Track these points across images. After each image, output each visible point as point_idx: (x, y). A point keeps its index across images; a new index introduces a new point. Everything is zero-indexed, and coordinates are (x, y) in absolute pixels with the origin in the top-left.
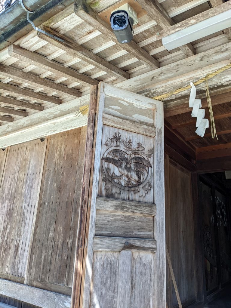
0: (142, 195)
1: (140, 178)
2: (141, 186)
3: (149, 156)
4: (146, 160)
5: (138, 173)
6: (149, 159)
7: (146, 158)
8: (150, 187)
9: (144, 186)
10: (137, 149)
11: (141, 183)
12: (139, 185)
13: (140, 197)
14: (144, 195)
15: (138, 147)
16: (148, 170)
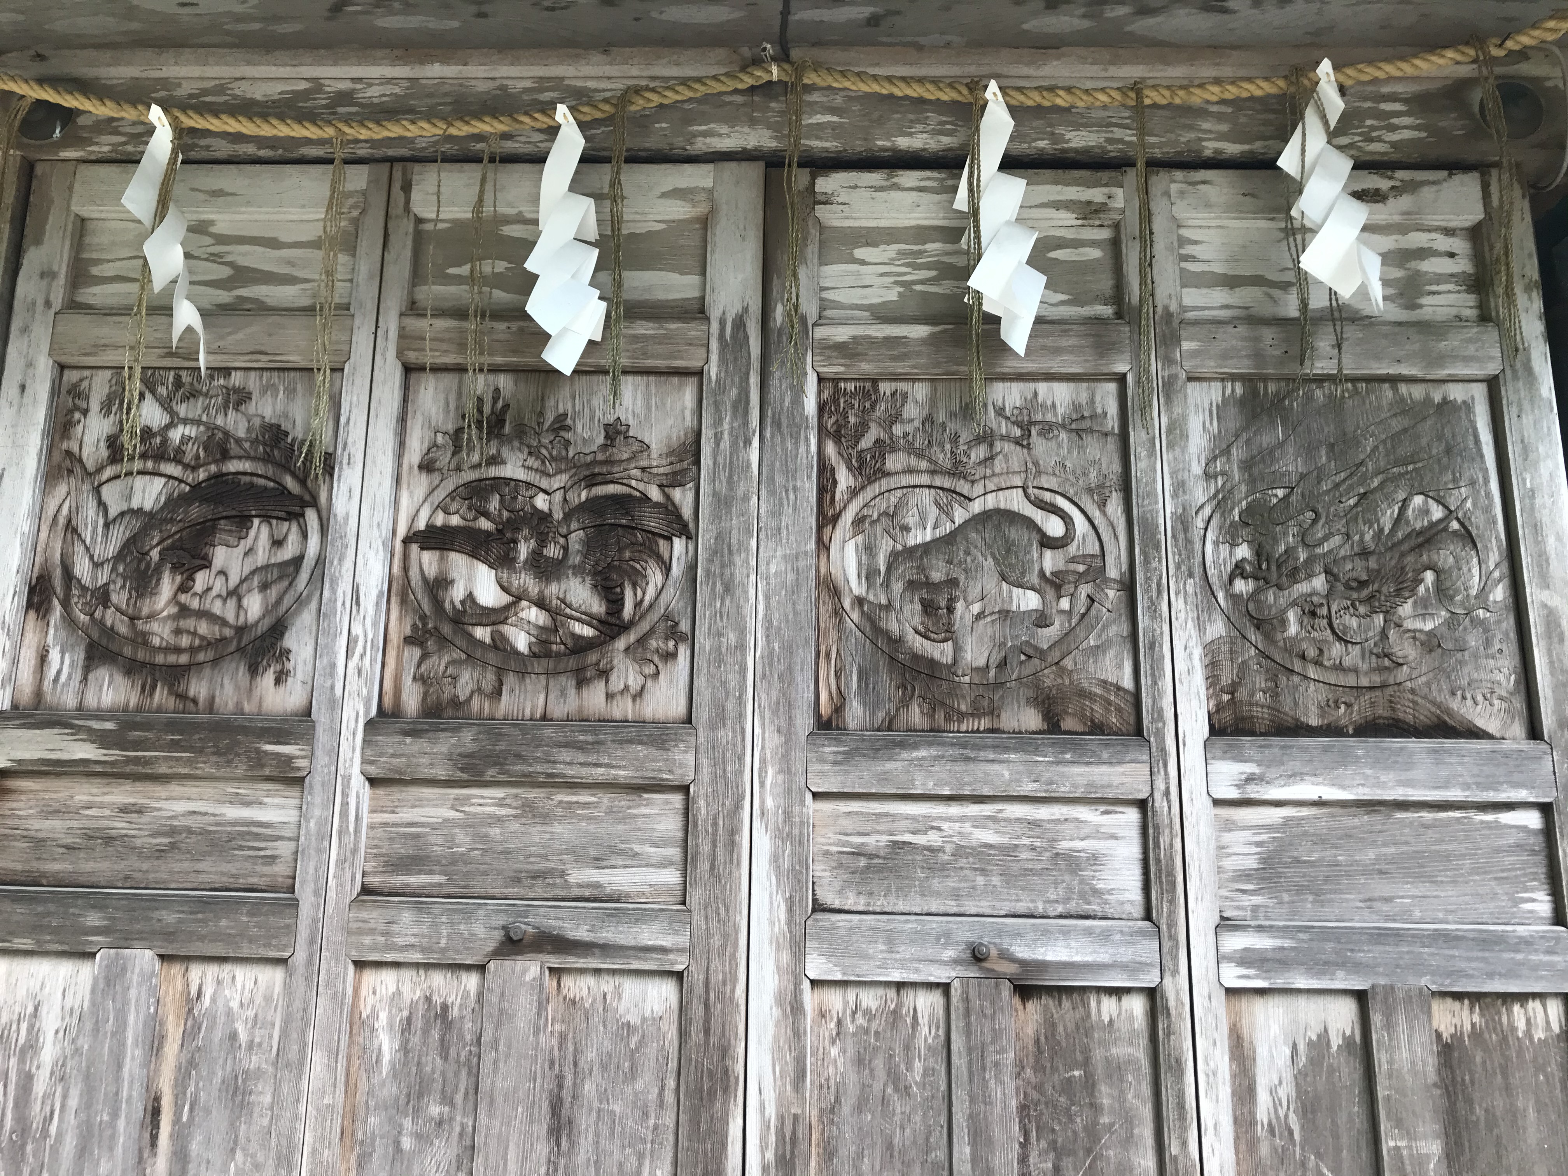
0: (626, 688)
1: (615, 603)
2: (621, 644)
3: (674, 480)
4: (657, 505)
5: (606, 579)
6: (677, 494)
7: (655, 494)
8: (671, 643)
9: (642, 641)
10: (600, 457)
11: (624, 628)
12: (613, 638)
13: (609, 696)
14: (634, 686)
15: (604, 447)
16: (666, 556)
